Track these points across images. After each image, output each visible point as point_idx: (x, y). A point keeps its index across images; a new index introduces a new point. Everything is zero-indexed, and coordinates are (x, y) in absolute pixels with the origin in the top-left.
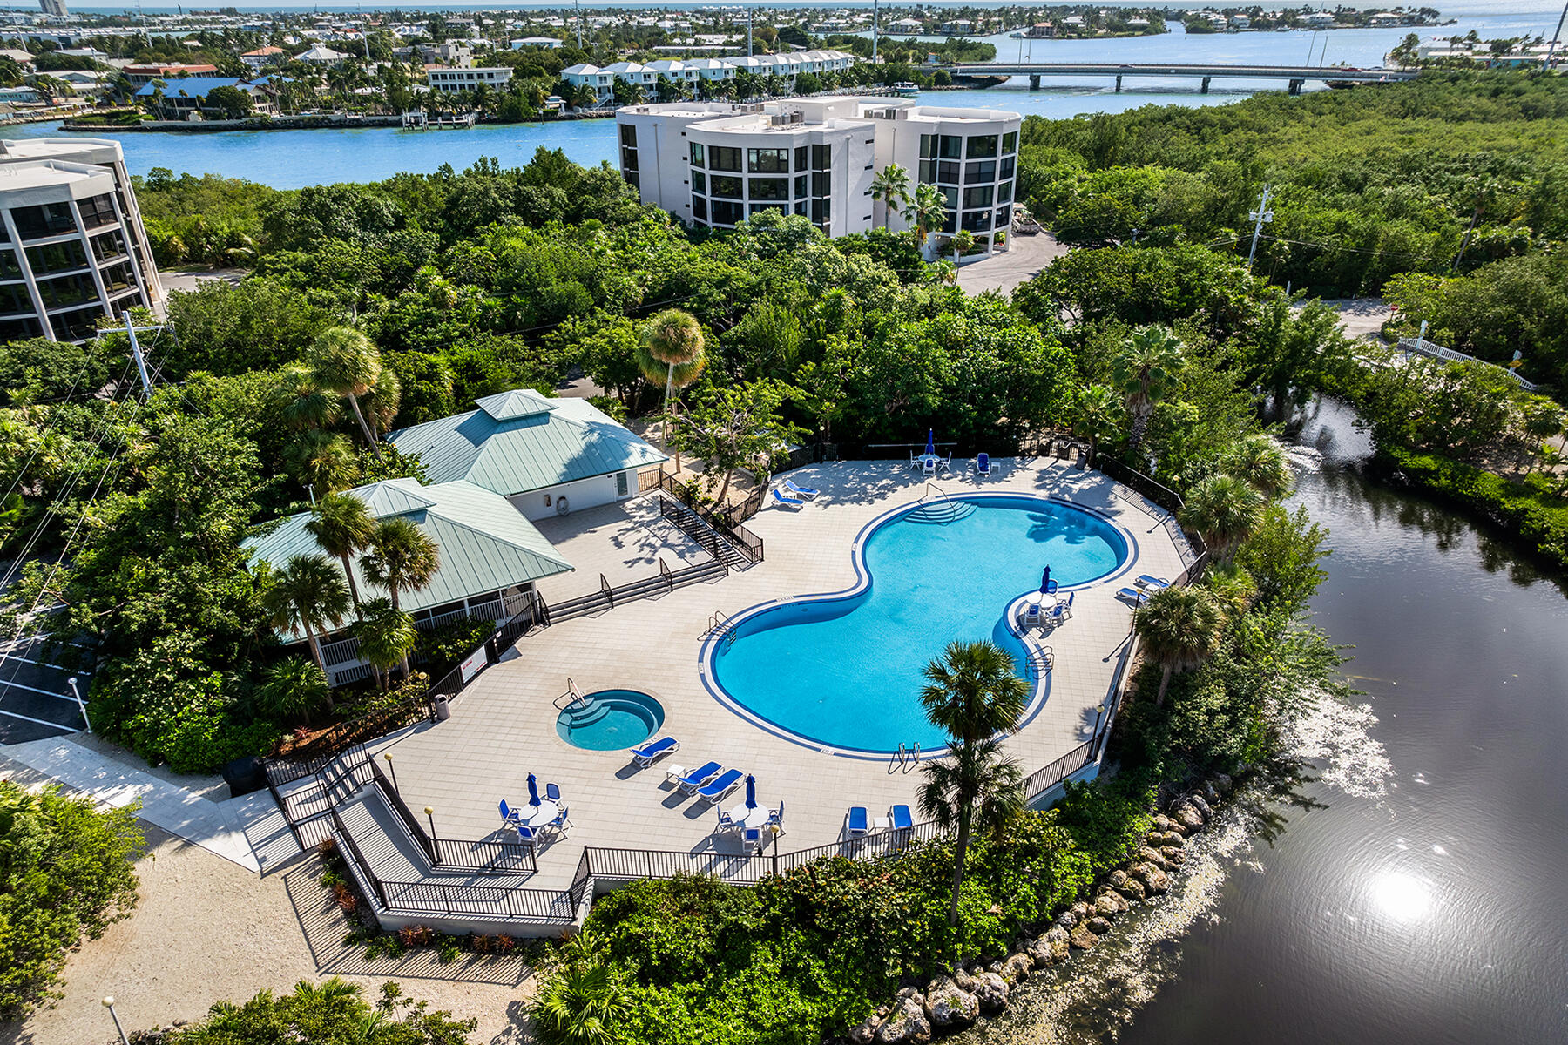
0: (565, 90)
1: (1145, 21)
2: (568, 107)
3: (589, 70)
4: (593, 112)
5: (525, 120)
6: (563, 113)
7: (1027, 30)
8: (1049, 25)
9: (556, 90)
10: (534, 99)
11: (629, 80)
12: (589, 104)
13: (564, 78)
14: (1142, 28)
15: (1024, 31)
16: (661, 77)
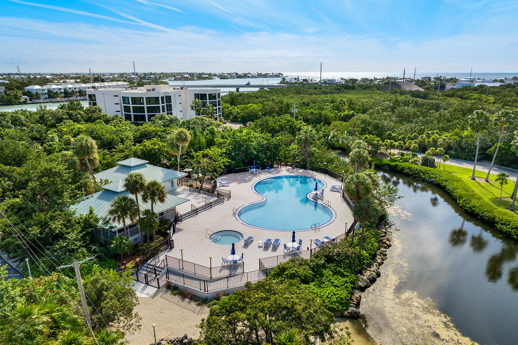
0: (29, 94)
1: (207, 76)
2: (30, 100)
3: (37, 87)
4: (41, 101)
5: (14, 104)
6: (29, 102)
7: (174, 78)
8: (180, 77)
9: (24, 94)
10: (16, 97)
11: (53, 90)
12: (39, 98)
13: (26, 90)
14: (207, 78)
15: (173, 79)
16: (65, 89)
